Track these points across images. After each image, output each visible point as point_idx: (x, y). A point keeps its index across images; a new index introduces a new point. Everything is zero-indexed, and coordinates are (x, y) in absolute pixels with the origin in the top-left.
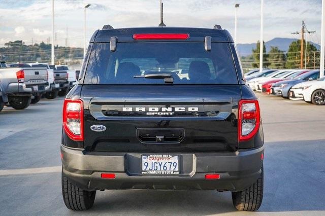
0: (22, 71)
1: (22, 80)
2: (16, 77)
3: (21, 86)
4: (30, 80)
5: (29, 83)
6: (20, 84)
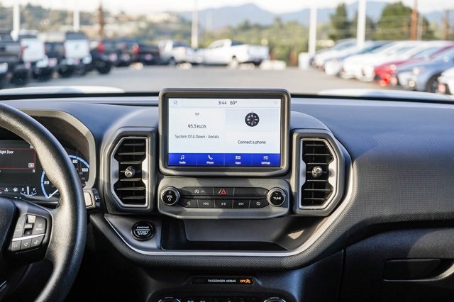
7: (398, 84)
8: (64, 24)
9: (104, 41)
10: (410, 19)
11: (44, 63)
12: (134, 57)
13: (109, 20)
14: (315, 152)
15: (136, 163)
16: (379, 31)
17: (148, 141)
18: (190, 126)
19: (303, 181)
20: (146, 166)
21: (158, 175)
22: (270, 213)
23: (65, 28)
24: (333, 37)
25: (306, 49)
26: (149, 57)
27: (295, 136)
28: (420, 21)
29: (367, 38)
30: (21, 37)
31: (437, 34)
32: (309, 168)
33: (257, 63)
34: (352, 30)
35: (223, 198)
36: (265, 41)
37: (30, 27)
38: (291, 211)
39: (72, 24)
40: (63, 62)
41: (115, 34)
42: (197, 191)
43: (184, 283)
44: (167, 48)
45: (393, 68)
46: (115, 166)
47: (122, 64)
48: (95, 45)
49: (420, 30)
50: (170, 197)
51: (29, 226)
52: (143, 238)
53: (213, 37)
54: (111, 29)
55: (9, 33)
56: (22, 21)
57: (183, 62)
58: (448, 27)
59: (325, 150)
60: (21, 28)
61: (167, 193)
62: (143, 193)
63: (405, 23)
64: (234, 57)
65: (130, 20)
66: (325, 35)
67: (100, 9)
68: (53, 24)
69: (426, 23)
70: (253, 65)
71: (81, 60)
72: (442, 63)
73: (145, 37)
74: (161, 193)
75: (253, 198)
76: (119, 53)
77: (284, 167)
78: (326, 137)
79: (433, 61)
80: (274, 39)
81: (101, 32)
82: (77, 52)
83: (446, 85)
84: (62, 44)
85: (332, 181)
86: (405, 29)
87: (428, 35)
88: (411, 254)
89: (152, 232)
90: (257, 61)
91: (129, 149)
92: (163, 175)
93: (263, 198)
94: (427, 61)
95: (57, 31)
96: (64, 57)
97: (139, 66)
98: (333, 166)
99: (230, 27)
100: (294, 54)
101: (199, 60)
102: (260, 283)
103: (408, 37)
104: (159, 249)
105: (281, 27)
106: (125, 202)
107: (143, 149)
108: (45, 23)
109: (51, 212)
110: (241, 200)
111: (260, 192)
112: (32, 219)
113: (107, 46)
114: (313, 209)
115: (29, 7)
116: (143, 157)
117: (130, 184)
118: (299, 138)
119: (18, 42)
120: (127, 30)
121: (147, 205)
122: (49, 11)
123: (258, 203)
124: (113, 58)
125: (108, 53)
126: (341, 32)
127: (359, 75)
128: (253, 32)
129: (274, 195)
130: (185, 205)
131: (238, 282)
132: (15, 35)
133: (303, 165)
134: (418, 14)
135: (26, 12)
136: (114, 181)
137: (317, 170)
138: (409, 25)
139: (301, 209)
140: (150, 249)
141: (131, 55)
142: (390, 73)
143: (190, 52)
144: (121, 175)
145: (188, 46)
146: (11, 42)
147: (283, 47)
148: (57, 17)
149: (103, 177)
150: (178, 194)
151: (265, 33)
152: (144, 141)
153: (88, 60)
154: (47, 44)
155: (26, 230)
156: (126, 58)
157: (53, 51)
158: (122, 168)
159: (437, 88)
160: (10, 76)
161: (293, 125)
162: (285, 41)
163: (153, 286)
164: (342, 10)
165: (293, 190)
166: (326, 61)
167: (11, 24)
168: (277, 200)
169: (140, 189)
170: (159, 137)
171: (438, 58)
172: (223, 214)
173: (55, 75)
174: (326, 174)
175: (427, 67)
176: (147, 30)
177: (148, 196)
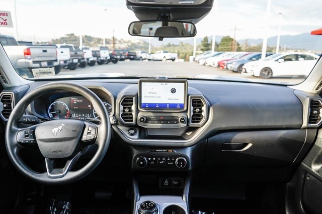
0: (28, 49)
1: (29, 57)
2: (23, 54)
3: (28, 63)
4: (38, 57)
5: (37, 59)
6: (27, 61)
7: (227, 68)
8: (100, 43)
9: (114, 51)
10: (232, 43)
11: (92, 59)
12: (126, 57)
13: (117, 42)
14: (197, 103)
15: (130, 106)
16: (220, 47)
17: (134, 99)
18: (149, 93)
19: (192, 114)
20: (133, 108)
21: (138, 111)
22: (180, 126)
23: (100, 45)
24: (202, 50)
25: (192, 55)
26: (132, 57)
27: (189, 97)
28: (236, 43)
29: (215, 50)
30: (83, 49)
31: (242, 49)
32: (195, 109)
33: (173, 60)
34: (210, 47)
35: (162, 120)
36: (176, 51)
37: (86, 45)
38: (188, 125)
39: (103, 44)
40: (99, 59)
41: (119, 48)
42: (152, 117)
43: (147, 152)
44: (139, 54)
45: (225, 62)
46: (122, 107)
47: (122, 60)
48: (111, 52)
49: (236, 47)
50: (142, 120)
51: (89, 131)
52: (132, 135)
53: (156, 49)
54: (117, 46)
55: (78, 47)
56: (83, 42)
57: (145, 59)
58: (247, 46)
59: (201, 102)
60: (83, 45)
61: (141, 118)
62: (132, 118)
63: (230, 45)
64: (164, 57)
65: (125, 42)
66: (199, 49)
67: (113, 38)
68: (95, 43)
69: (238, 45)
70: (171, 61)
71: (106, 58)
72: (244, 61)
73: (130, 49)
74: (139, 118)
75: (173, 120)
76: (121, 55)
77: (185, 109)
78: (201, 97)
79: (240, 60)
80: (180, 50)
81: (114, 47)
82: (105, 55)
83: (245, 69)
84: (99, 51)
85: (203, 114)
86: (230, 47)
87: (239, 49)
88: (232, 141)
89: (135, 132)
90: (173, 58)
91: (127, 101)
92: (140, 111)
93: (177, 120)
94: (238, 60)
95: (97, 46)
96: (100, 57)
97: (128, 60)
98: (204, 108)
99: (163, 46)
100: (187, 56)
101: (151, 58)
102: (175, 151)
103: (231, 50)
104: (138, 139)
105: (183, 45)
106: (125, 121)
107: (132, 101)
108: (92, 43)
109: (97, 126)
110: (169, 121)
111: (176, 118)
112: (90, 129)
113: (116, 53)
114: (196, 125)
115: (86, 36)
116: (132, 104)
117: (127, 114)
118: (191, 98)
119: (82, 51)
120: (124, 46)
121: (134, 122)
122: (93, 38)
123: (175, 122)
124: (118, 57)
125: (117, 55)
126: (206, 48)
127: (212, 65)
128: (172, 47)
129: (181, 119)
130: (147, 122)
131: (167, 151)
132: (80, 48)
133: (192, 108)
134: (235, 41)
135: (85, 39)
136: (121, 113)
137: (197, 110)
138: (232, 45)
139: (191, 124)
140: (135, 139)
141: (125, 56)
142: (224, 64)
143: (148, 55)
144: (124, 111)
145: (147, 53)
146: (80, 51)
147: (183, 53)
148: (97, 41)
149: (117, 112)
150: (145, 119)
151: (176, 48)
152: (133, 98)
153: (109, 58)
154: (93, 51)
155: (88, 133)
156: (123, 57)
157: (95, 54)
158: (124, 108)
159: (242, 70)
160: (79, 64)
161: (189, 93)
162: (184, 51)
163: (136, 152)
164: (206, 39)
165: (189, 117)
166: (200, 59)
167: (79, 43)
168: (182, 121)
169: (131, 116)
170: (138, 97)
171: (243, 58)
172: (162, 126)
173: (96, 63)
174: (201, 111)
175: (238, 62)
176: (131, 46)
177: (134, 119)
